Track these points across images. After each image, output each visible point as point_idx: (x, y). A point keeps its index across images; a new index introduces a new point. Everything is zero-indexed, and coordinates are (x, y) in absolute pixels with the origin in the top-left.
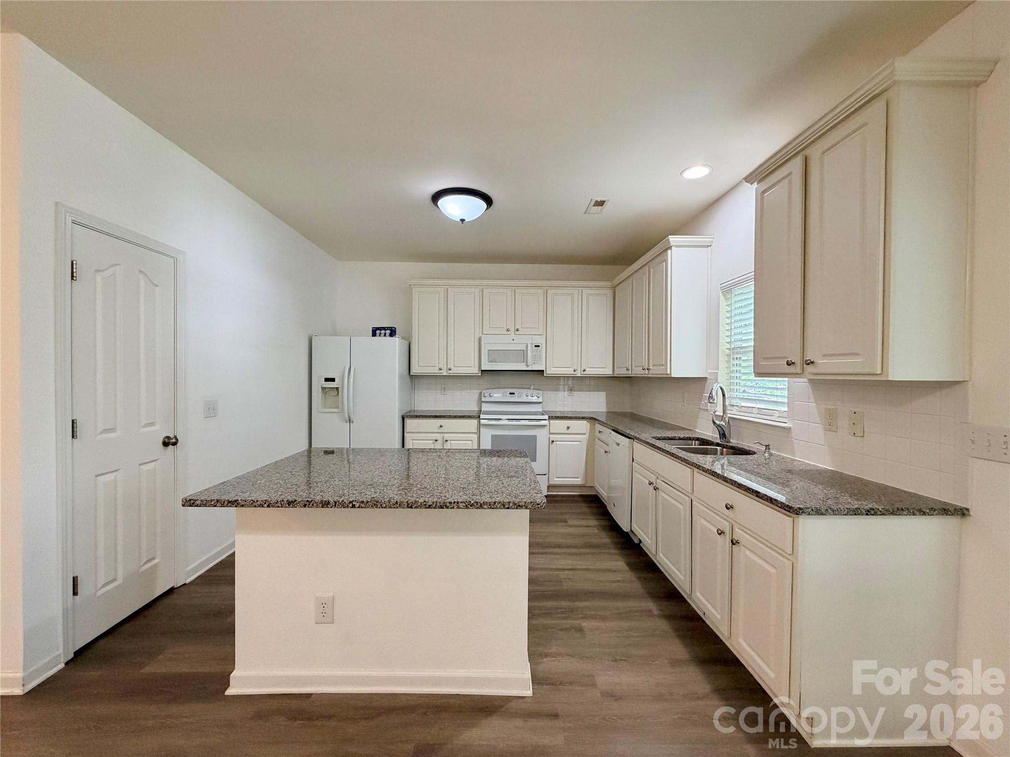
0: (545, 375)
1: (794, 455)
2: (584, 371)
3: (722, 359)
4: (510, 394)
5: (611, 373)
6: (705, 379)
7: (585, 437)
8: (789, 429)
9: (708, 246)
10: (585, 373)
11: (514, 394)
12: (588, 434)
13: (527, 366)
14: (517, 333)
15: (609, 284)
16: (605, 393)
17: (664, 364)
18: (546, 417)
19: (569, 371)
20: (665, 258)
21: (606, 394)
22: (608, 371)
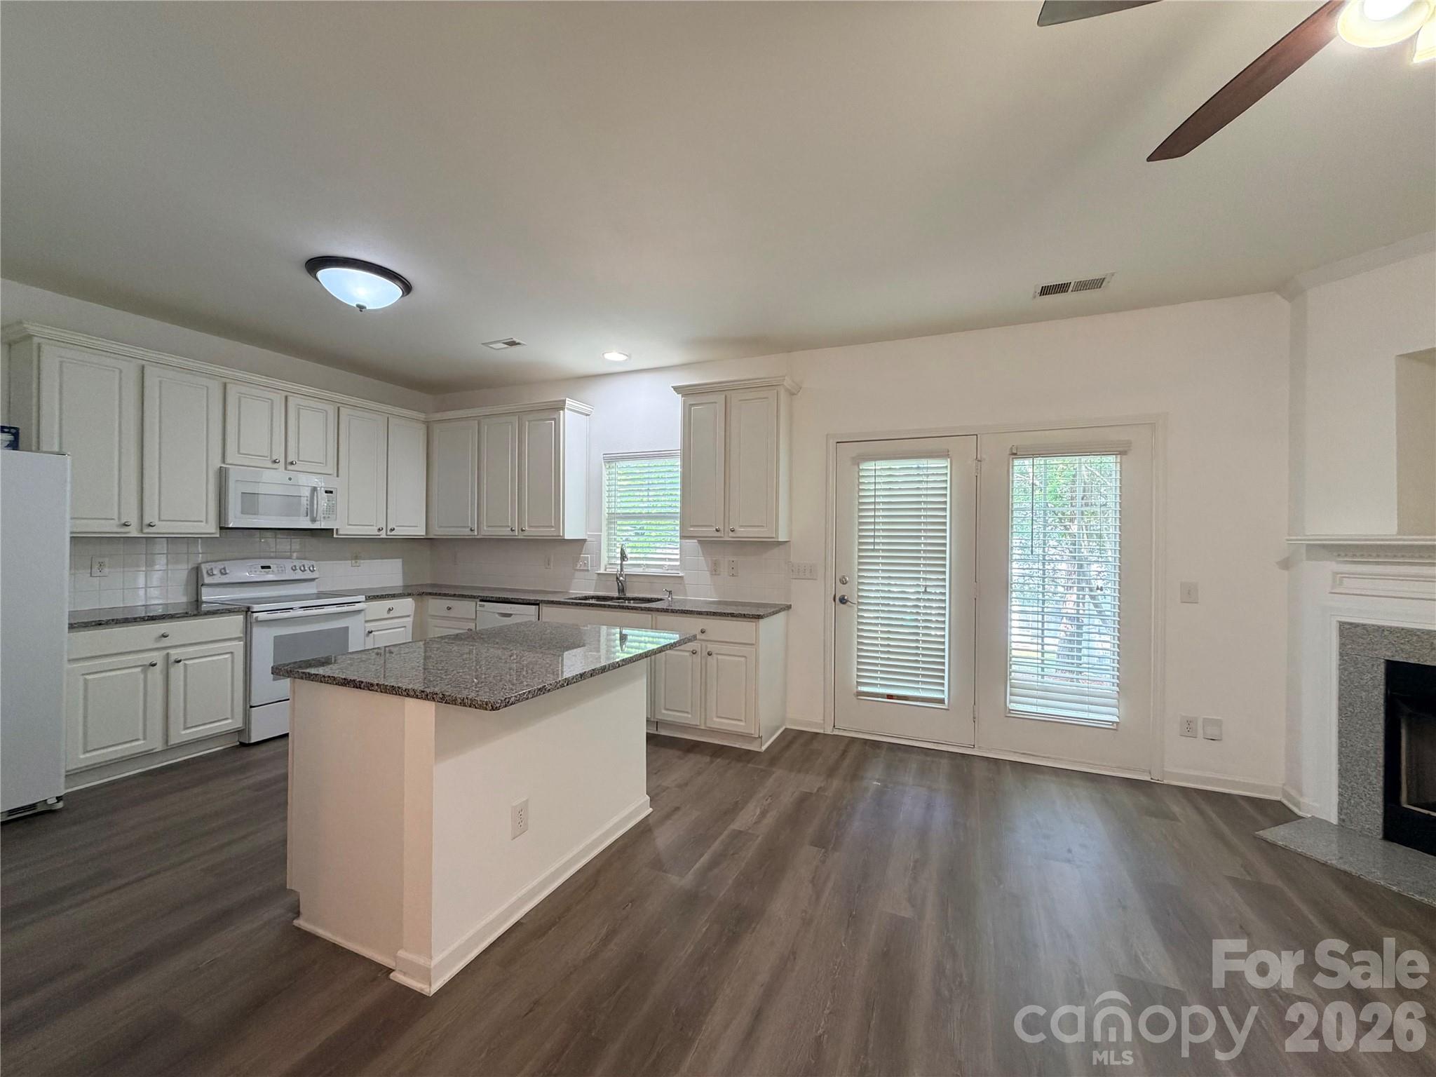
0: (335, 536)
1: (686, 595)
2: (392, 530)
3: (604, 523)
4: (263, 567)
5: (424, 534)
6: (584, 540)
7: (410, 619)
8: (681, 577)
9: (587, 415)
10: (393, 533)
11: (269, 567)
12: (412, 617)
13: (314, 520)
14: (290, 467)
15: (422, 416)
16: (401, 560)
17: (553, 525)
18: (362, 598)
19: (371, 531)
20: (555, 416)
21: (403, 561)
22: (420, 532)
